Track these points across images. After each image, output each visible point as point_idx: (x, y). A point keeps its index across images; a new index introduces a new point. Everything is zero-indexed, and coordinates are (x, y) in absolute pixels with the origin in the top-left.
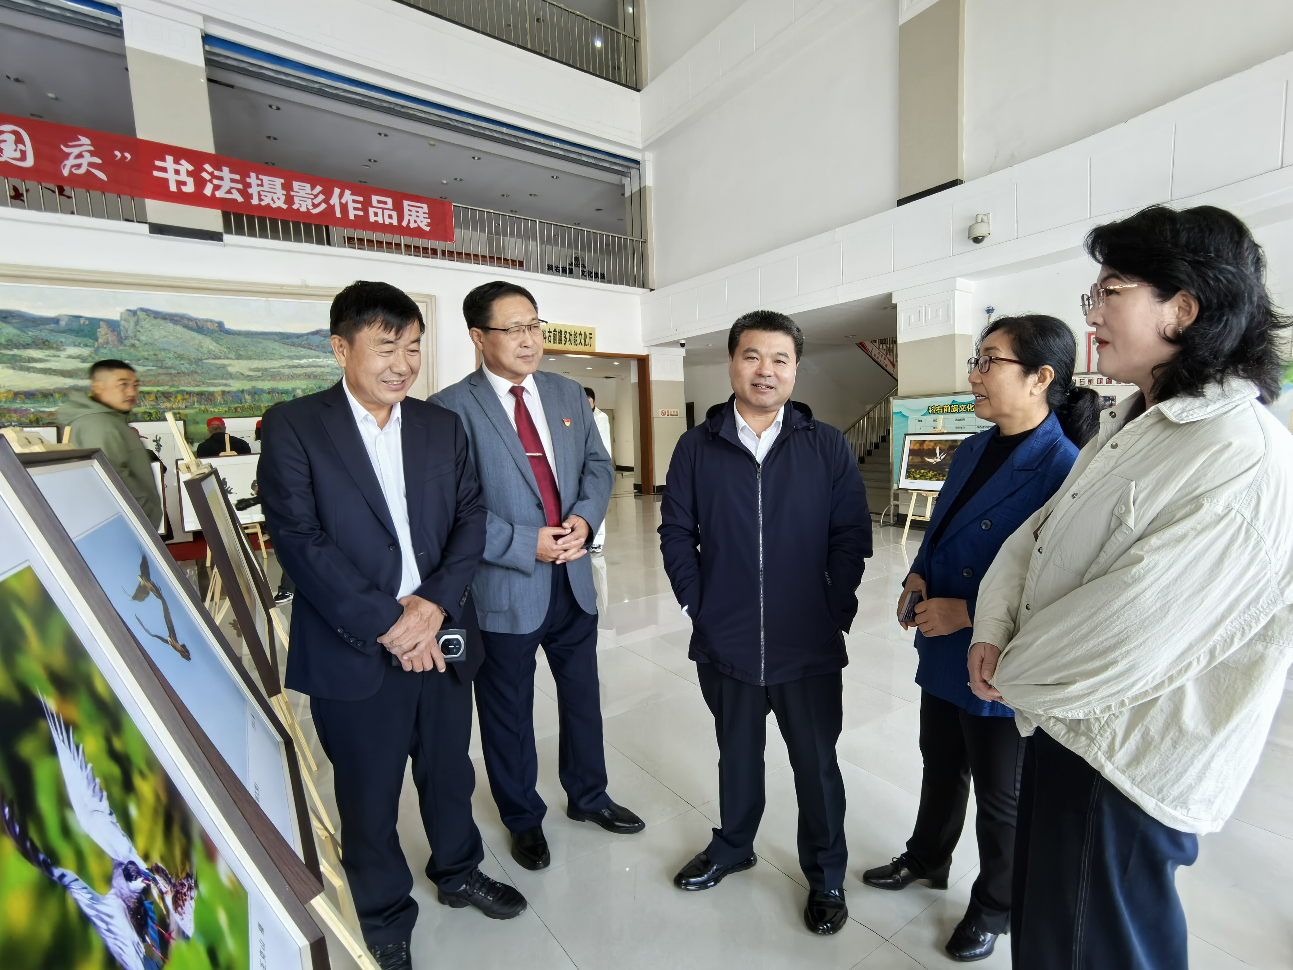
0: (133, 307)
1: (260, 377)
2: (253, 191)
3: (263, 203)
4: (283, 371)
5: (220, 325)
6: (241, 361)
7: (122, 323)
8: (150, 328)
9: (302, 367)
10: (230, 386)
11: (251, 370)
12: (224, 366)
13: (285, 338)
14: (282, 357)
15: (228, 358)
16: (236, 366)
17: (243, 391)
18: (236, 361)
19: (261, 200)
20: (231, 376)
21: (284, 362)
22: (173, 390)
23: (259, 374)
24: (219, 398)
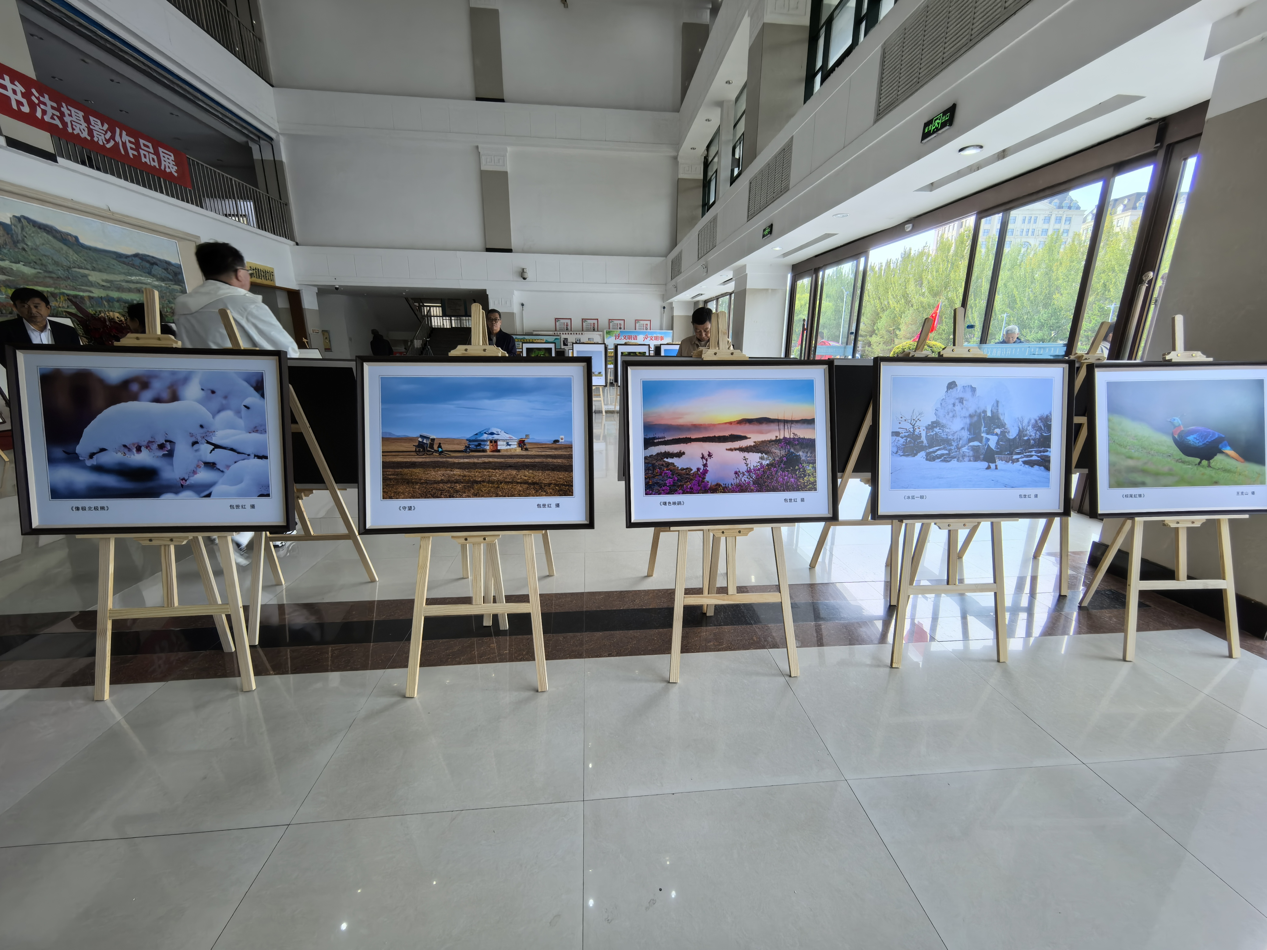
0: (18, 215)
1: (109, 287)
2: (67, 119)
3: (75, 132)
4: (124, 284)
5: (76, 238)
6: (95, 273)
7: (13, 227)
8: (32, 235)
9: (134, 283)
10: (93, 293)
11: (103, 281)
12: (85, 276)
13: (119, 257)
14: (120, 273)
15: (87, 269)
16: (95, 277)
17: (101, 298)
18: (92, 272)
19: (73, 129)
20: (91, 284)
21: (122, 277)
22: (57, 291)
23: (108, 285)
24: (88, 302)
